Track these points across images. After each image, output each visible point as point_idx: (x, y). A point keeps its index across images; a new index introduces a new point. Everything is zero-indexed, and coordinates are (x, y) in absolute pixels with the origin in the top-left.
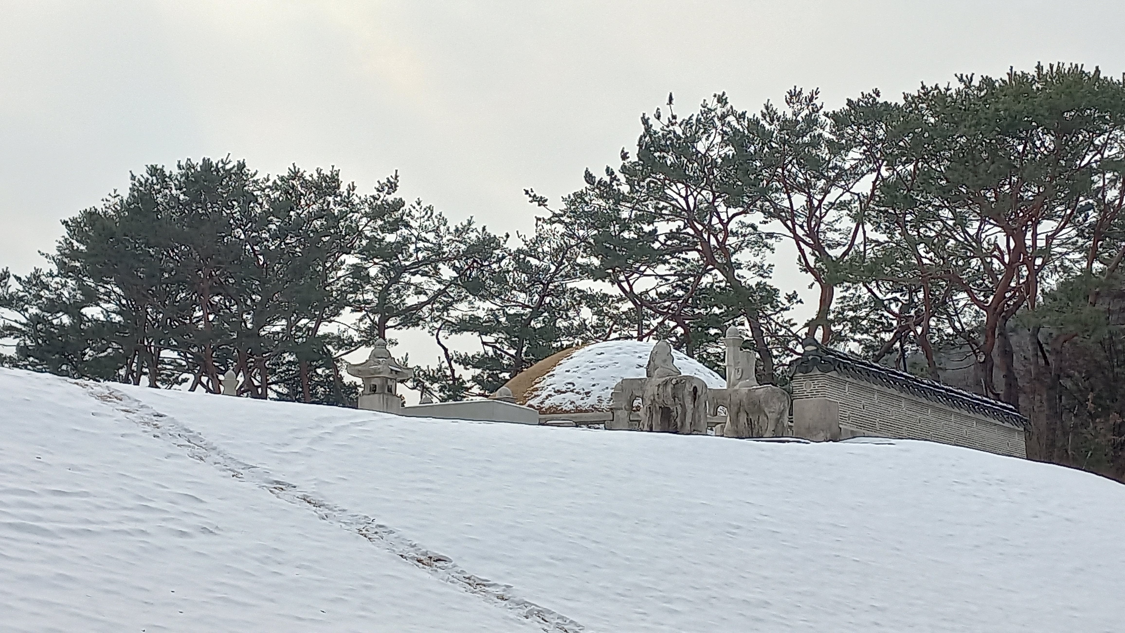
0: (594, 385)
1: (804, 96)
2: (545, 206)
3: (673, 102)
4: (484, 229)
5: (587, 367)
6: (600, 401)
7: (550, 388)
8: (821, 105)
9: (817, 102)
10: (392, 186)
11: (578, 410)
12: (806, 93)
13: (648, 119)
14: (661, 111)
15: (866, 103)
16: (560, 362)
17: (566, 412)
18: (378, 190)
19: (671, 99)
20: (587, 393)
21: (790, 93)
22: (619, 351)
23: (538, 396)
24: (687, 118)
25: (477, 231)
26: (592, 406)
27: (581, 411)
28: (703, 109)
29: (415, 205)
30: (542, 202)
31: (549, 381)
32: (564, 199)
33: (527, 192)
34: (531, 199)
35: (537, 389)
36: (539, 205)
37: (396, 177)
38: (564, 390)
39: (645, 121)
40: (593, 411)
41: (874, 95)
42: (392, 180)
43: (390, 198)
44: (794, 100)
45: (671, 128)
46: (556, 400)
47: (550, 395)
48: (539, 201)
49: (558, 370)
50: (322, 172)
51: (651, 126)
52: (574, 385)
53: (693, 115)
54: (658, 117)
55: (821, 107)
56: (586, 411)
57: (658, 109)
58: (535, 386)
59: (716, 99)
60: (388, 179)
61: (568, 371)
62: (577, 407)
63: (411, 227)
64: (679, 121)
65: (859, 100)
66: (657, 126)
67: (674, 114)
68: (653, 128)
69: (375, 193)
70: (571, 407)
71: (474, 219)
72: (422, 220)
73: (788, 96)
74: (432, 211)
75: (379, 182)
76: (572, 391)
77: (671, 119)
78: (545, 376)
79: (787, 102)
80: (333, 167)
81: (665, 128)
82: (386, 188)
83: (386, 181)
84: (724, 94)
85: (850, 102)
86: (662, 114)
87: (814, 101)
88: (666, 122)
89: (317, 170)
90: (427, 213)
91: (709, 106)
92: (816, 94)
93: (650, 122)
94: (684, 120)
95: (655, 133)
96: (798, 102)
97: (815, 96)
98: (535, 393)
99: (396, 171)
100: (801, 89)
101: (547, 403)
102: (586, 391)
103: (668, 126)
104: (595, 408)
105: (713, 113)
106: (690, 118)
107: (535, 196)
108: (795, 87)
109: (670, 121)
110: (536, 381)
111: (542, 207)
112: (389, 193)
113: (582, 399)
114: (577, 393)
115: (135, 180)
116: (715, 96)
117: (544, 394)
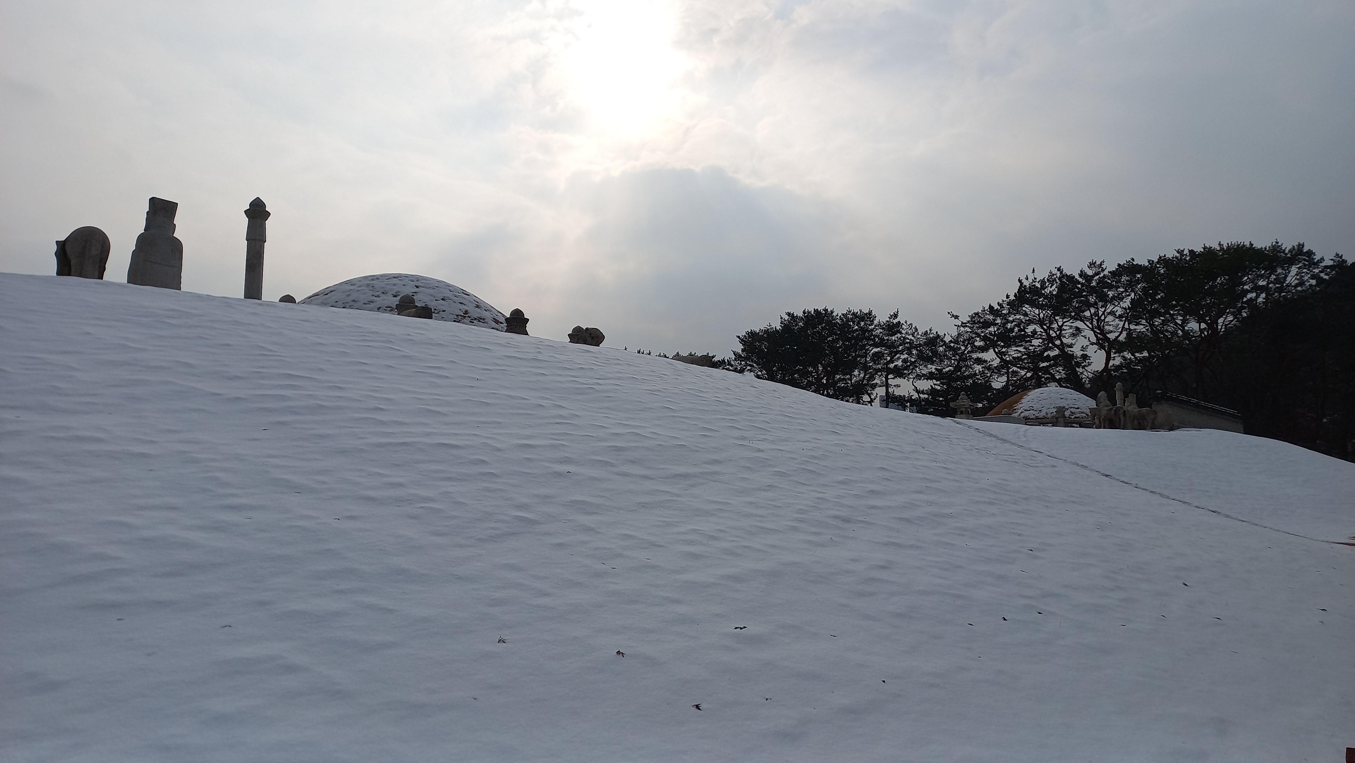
0: (1043, 407)
1: (1097, 264)
2: (958, 319)
3: (1035, 272)
4: (937, 332)
5: (1037, 399)
6: (1047, 414)
7: (1022, 409)
8: (1105, 267)
9: (1104, 266)
10: (896, 316)
11: (1037, 418)
12: (1098, 263)
13: (1022, 280)
14: (1028, 276)
15: (1128, 265)
16: (1024, 397)
17: (1032, 419)
18: (889, 318)
19: (1034, 271)
20: (1040, 411)
21: (1090, 263)
22: (1051, 392)
23: (1017, 412)
24: (1042, 279)
25: (934, 334)
26: (1044, 416)
27: (1039, 418)
28: (1050, 274)
29: (904, 323)
30: (956, 317)
31: (1021, 406)
32: (969, 316)
33: (949, 313)
34: (951, 316)
35: (1015, 409)
36: (955, 319)
37: (898, 311)
38: (1029, 409)
39: (1020, 281)
40: (1044, 419)
41: (1131, 261)
42: (896, 313)
43: (895, 321)
44: (1092, 266)
45: (1034, 284)
46: (1026, 414)
47: (1023, 412)
48: (955, 317)
49: (1023, 401)
50: (862, 311)
51: (1023, 283)
52: (1033, 407)
53: (1045, 277)
54: (1027, 279)
55: (1106, 269)
56: (1041, 418)
57: (1027, 275)
58: (1014, 408)
59: (1056, 269)
60: (894, 313)
61: (1029, 401)
62: (1036, 417)
63: (902, 333)
64: (1038, 280)
65: (1124, 264)
66: (1026, 283)
67: (1035, 277)
68: (1024, 284)
69: (888, 319)
70: (1034, 417)
71: (932, 328)
72: (907, 330)
73: (1089, 264)
74: (912, 326)
75: (890, 314)
76: (1033, 410)
77: (1034, 279)
78: (1018, 404)
79: (1088, 267)
80: (870, 309)
81: (1031, 284)
82: (893, 317)
83: (893, 314)
84: (1060, 267)
85: (1119, 265)
86: (1029, 278)
87: (1102, 266)
88: (1031, 281)
89: (860, 310)
90: (909, 327)
91: (1053, 273)
92: (1103, 262)
93: (1023, 281)
94: (1040, 280)
95: (1025, 286)
96: (1094, 267)
97: (1103, 264)
98: (1016, 411)
99: (898, 309)
100: (1096, 261)
101: (1022, 415)
102: (1039, 410)
103: (1032, 283)
104: (1046, 417)
105: (1055, 276)
106: (1044, 279)
107: (953, 315)
108: (1093, 260)
109: (1033, 281)
110: (1014, 406)
111: (957, 319)
112: (894, 319)
113: (1038, 413)
114: (1036, 411)
115: (782, 319)
116: (1056, 268)
117: (1020, 411)
